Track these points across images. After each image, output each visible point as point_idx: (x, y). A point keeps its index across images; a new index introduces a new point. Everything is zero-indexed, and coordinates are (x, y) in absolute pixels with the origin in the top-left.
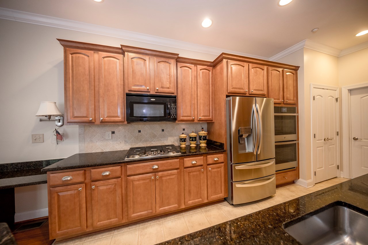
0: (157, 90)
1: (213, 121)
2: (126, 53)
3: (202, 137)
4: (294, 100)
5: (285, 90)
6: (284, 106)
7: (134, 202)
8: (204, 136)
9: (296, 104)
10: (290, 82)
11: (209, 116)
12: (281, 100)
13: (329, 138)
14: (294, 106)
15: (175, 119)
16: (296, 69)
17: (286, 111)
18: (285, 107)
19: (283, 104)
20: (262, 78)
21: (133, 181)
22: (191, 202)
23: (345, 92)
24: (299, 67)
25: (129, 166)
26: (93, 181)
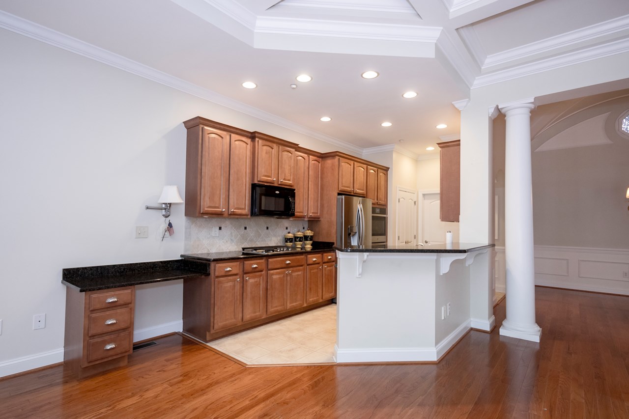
0: (281, 182)
1: (320, 219)
2: (257, 139)
3: (310, 237)
4: (384, 201)
5: (379, 190)
6: (378, 206)
7: (272, 297)
8: (311, 236)
9: (386, 205)
10: (382, 182)
11: (317, 213)
12: (376, 201)
13: (409, 241)
14: (385, 207)
15: (293, 215)
16: (386, 169)
17: (379, 212)
18: (378, 208)
19: (377, 205)
20: (363, 177)
21: (273, 274)
22: (311, 300)
23: (421, 196)
24: (389, 168)
25: (270, 260)
26: (246, 273)
